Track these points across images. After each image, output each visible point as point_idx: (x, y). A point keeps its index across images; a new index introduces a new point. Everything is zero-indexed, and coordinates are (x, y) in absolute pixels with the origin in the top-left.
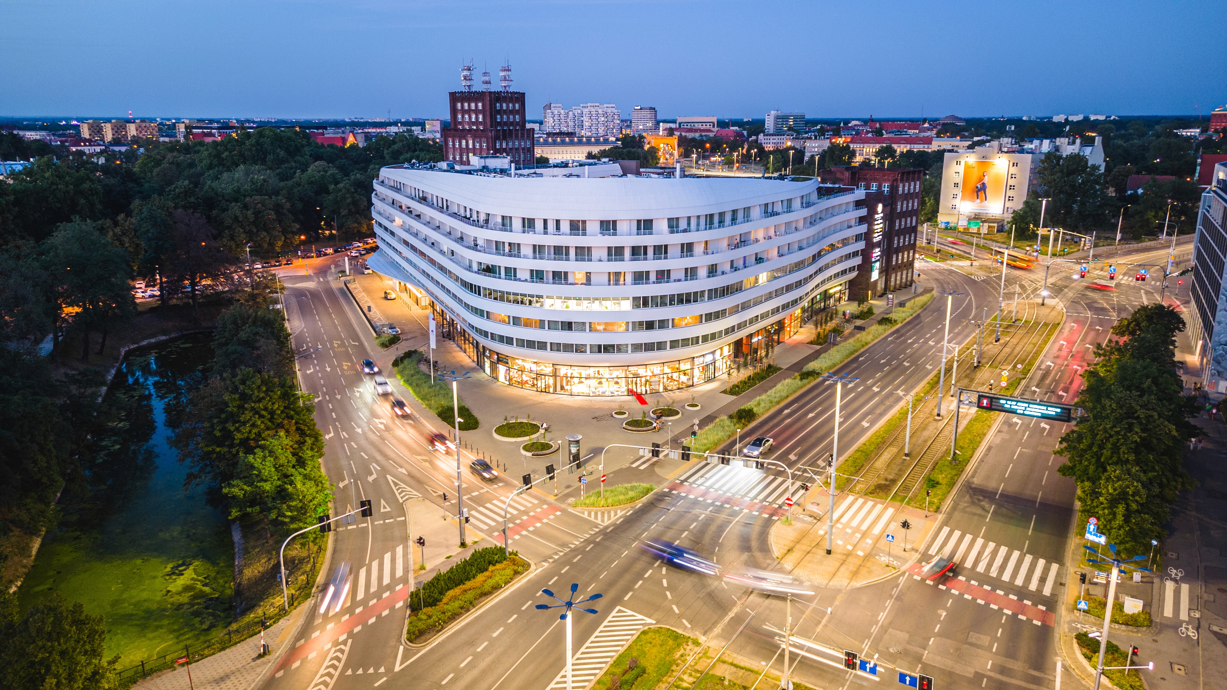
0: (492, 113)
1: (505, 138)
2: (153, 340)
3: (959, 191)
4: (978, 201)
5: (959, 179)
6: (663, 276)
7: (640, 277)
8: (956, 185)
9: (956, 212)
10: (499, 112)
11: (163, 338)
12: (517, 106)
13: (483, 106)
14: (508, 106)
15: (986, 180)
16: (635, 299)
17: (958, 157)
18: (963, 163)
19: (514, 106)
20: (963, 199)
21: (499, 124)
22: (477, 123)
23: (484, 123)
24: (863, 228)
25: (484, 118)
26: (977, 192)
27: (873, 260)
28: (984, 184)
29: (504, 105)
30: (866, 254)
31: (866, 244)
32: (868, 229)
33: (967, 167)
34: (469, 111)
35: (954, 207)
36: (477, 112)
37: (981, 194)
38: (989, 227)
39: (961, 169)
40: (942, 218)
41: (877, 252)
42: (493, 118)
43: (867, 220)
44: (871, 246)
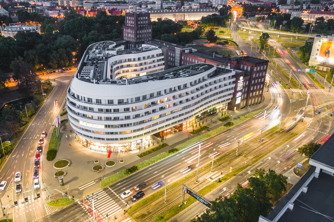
0: (137, 21)
1: (141, 29)
2: (14, 100)
3: (318, 52)
4: (326, 57)
5: (319, 48)
6: (116, 119)
7: (108, 119)
8: (318, 50)
9: (316, 60)
10: (139, 21)
11: (18, 99)
12: (147, 18)
13: (134, 18)
14: (143, 18)
15: (330, 49)
16: (105, 125)
17: (320, 39)
18: (322, 41)
19: (145, 18)
20: (320, 56)
21: (139, 25)
22: (132, 24)
23: (134, 24)
24: (234, 85)
25: (134, 23)
26: (326, 54)
27: (237, 97)
28: (329, 51)
29: (142, 18)
30: (234, 94)
31: (235, 91)
32: (236, 86)
33: (323, 44)
34: (130, 20)
35: (316, 58)
36: (132, 20)
37: (327, 55)
38: (327, 69)
39: (321, 44)
40: (310, 62)
41: (239, 94)
42: (137, 23)
43: (236, 82)
44: (236, 92)
